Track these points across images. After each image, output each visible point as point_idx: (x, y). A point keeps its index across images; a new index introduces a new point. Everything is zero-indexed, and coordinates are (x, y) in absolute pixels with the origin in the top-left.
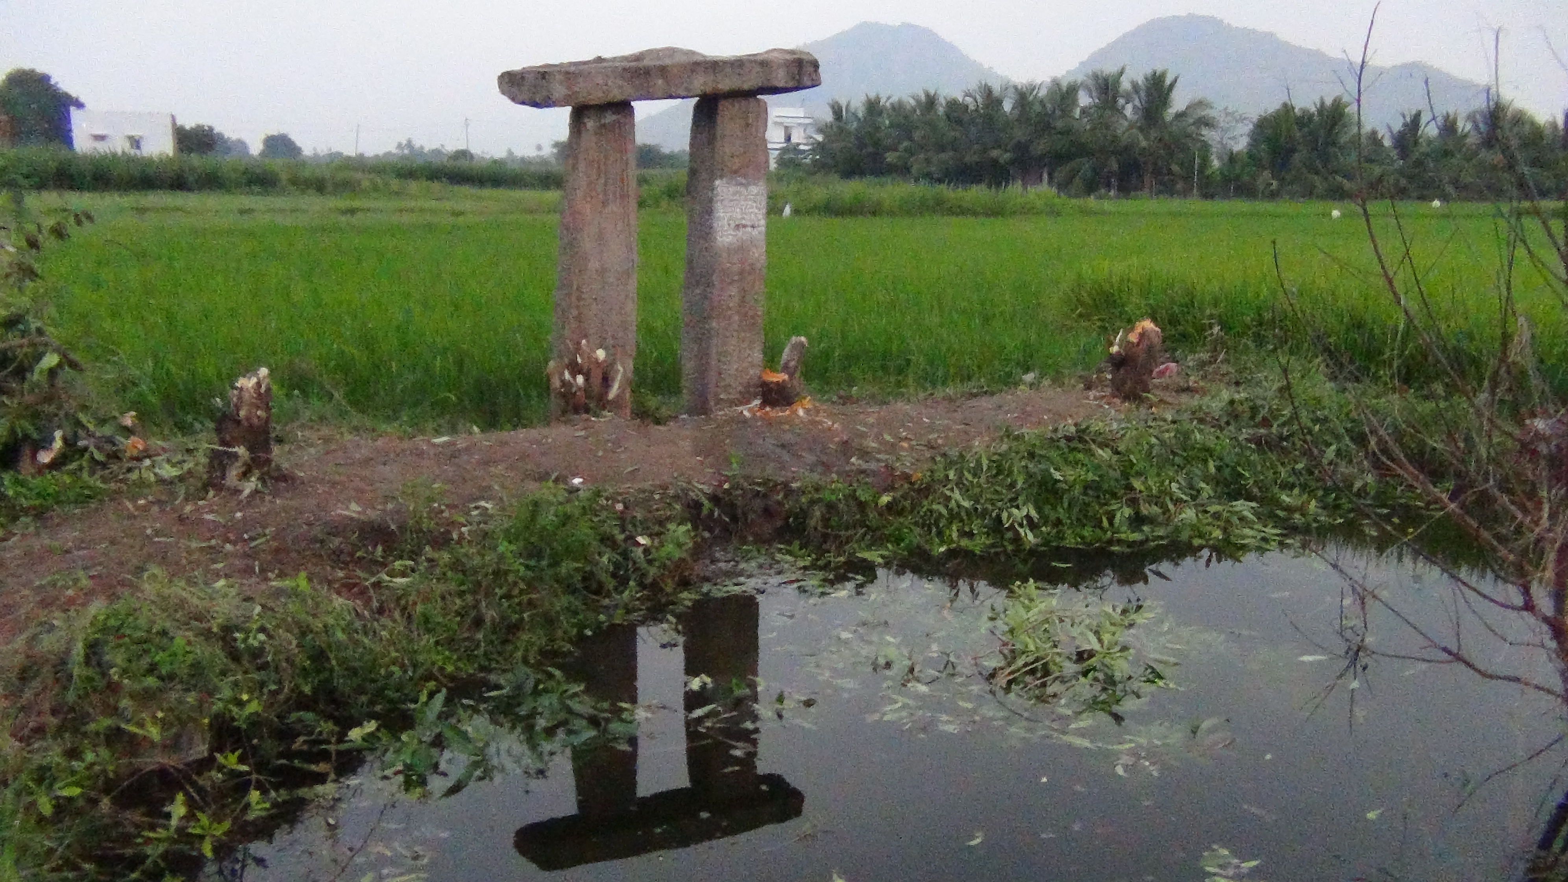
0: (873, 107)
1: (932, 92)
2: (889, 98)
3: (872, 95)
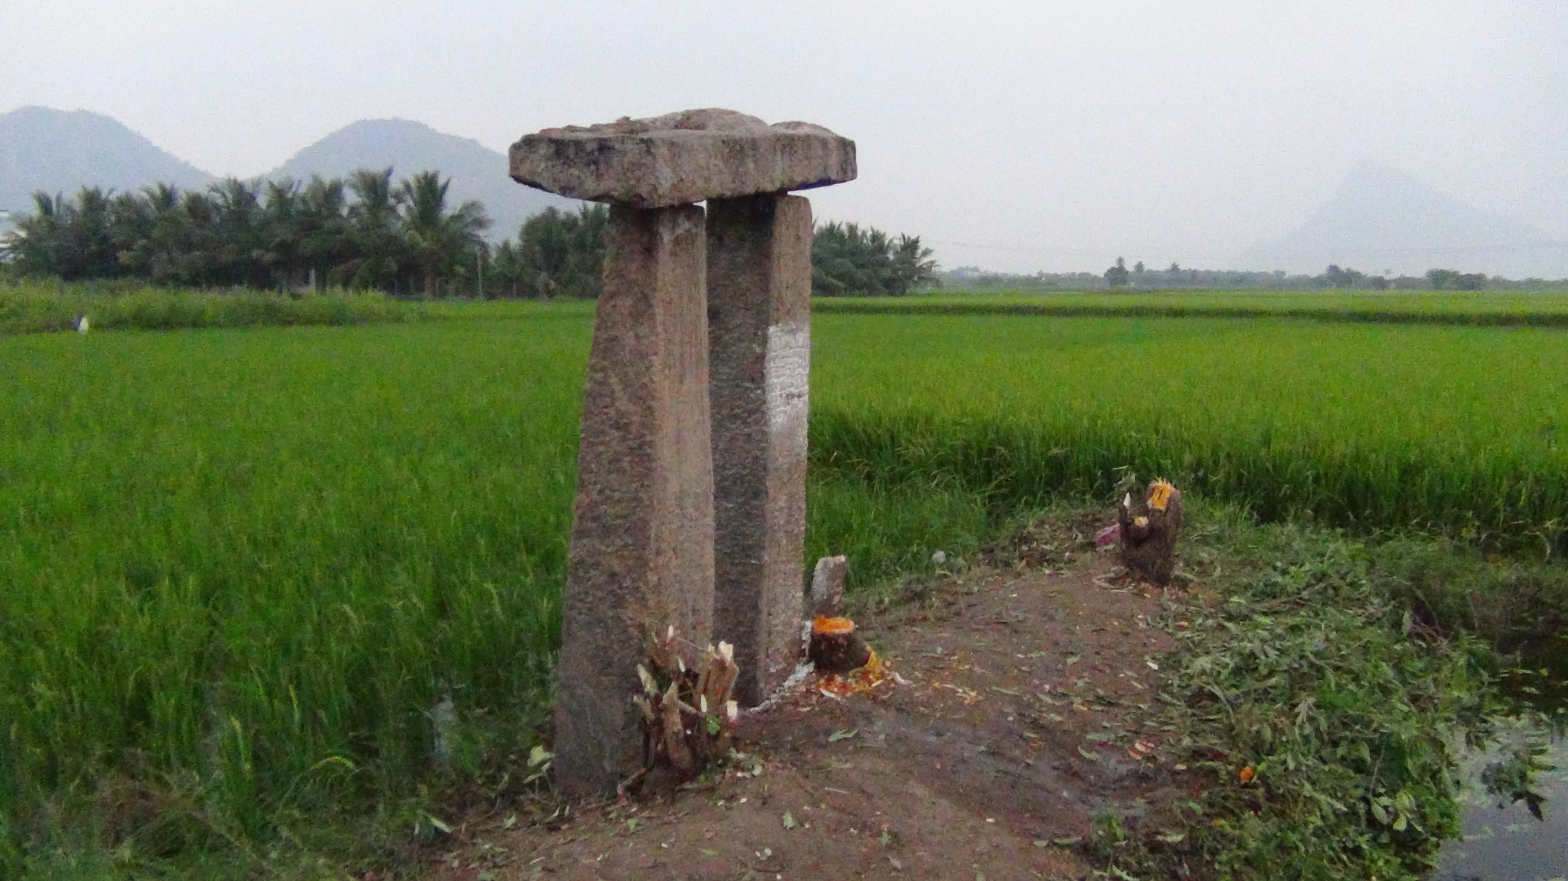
0: (93, 200)
1: (168, 186)
2: (111, 191)
3: (91, 187)
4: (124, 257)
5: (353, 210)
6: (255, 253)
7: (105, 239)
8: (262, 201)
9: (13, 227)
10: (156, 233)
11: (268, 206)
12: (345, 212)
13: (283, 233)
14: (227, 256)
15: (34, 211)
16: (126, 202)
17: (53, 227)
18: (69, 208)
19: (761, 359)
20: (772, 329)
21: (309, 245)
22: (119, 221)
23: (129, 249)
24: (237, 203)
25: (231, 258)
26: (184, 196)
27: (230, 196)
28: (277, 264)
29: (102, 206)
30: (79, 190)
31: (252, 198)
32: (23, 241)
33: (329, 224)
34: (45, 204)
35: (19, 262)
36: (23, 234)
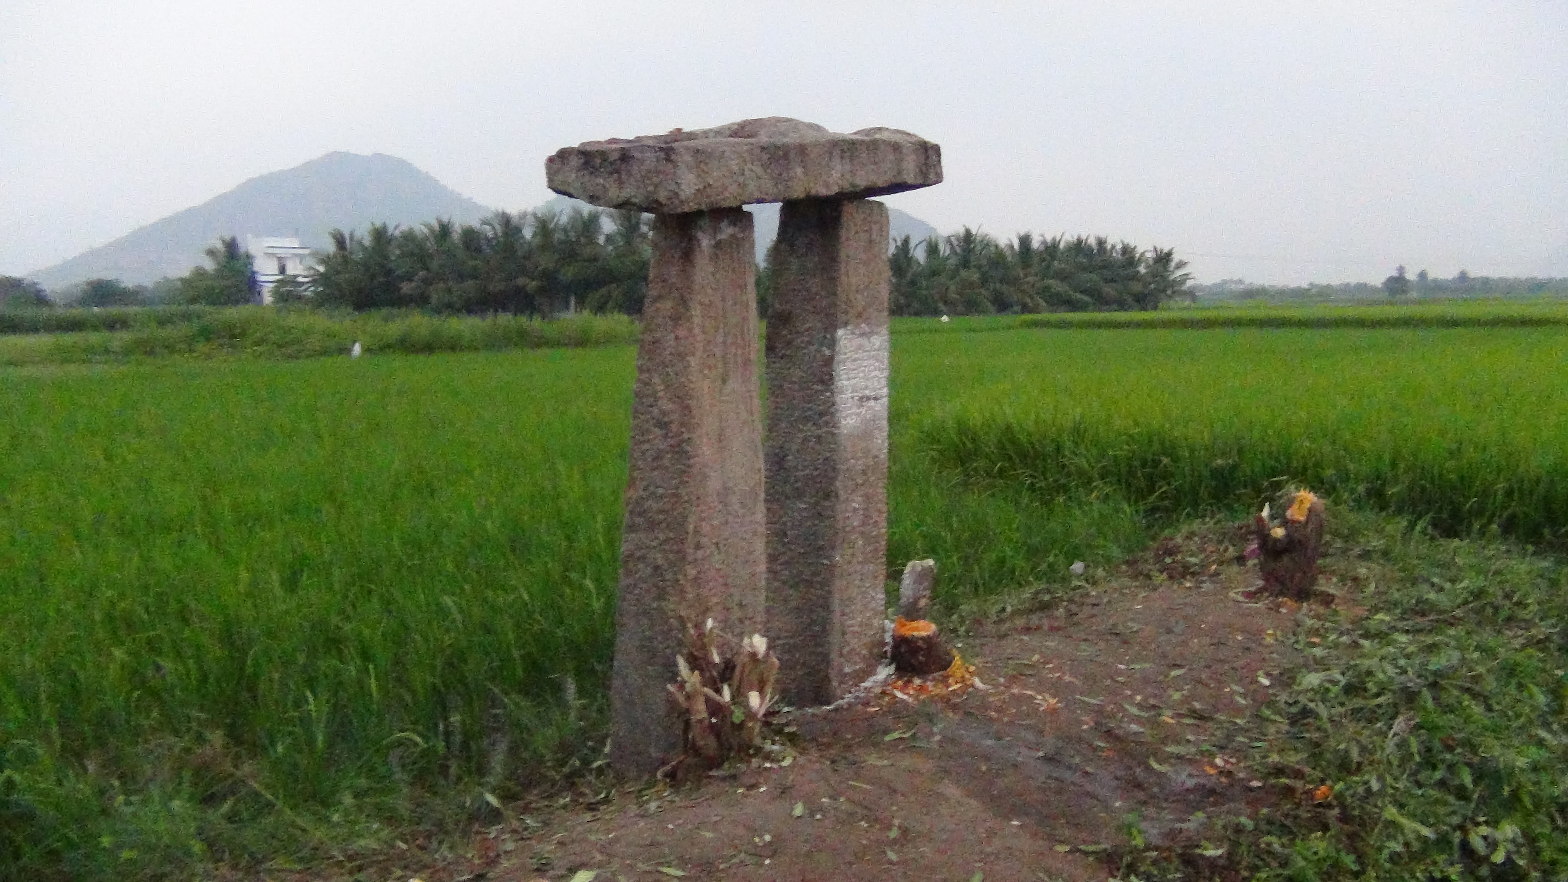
0: (380, 235)
1: (445, 219)
2: (396, 227)
3: (378, 224)
4: (406, 288)
5: (609, 238)
6: (521, 281)
7: (389, 272)
8: (528, 233)
9: (311, 262)
10: (435, 265)
11: (534, 236)
12: (601, 240)
13: (546, 262)
14: (496, 286)
15: (331, 247)
16: (409, 237)
17: (346, 260)
18: (360, 243)
19: (829, 362)
20: (840, 332)
21: (568, 273)
22: (403, 255)
23: (410, 280)
24: (506, 234)
25: (501, 286)
26: (459, 231)
27: (498, 227)
28: (542, 290)
29: (389, 241)
30: (369, 227)
31: (518, 230)
32: (321, 274)
33: (587, 251)
34: (340, 241)
35: (316, 293)
36: (321, 269)
